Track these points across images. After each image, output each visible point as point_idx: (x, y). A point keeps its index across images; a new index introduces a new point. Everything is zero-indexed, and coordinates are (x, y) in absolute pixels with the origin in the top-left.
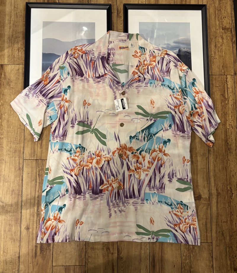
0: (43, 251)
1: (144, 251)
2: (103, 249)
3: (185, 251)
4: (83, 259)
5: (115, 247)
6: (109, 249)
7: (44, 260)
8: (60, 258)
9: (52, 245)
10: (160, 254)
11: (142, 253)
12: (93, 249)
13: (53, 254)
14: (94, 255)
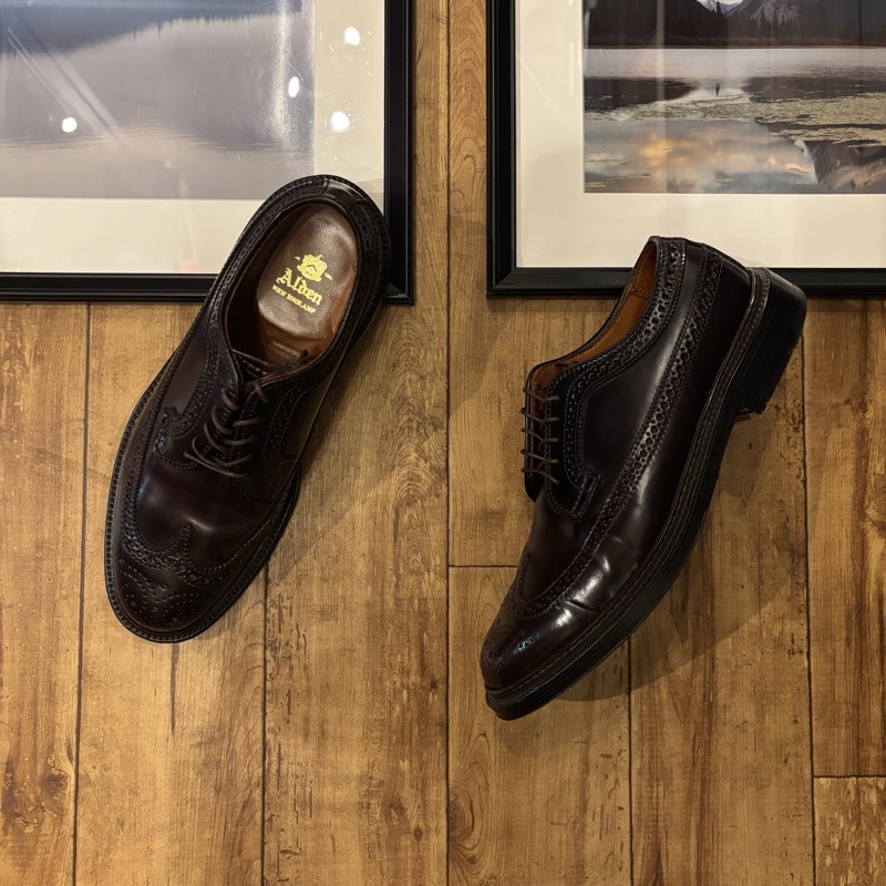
0: (18, 815)
1: (597, 818)
2: (364, 807)
3: (835, 823)
4: (250, 862)
5: (432, 798)
6: (401, 809)
7: (24, 867)
8: (117, 857)
9: (73, 781)
10: (693, 842)
11: (588, 830)
12: (307, 805)
13: (75, 836)
14: (311, 844)
